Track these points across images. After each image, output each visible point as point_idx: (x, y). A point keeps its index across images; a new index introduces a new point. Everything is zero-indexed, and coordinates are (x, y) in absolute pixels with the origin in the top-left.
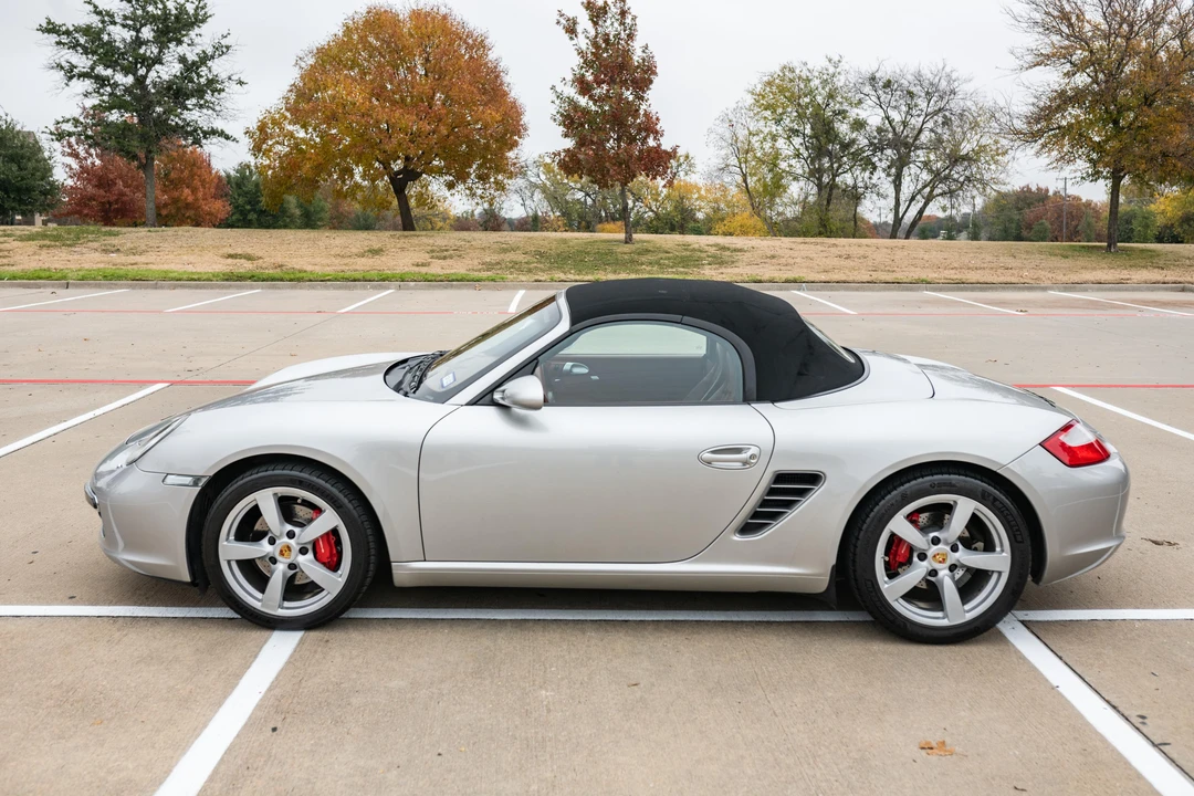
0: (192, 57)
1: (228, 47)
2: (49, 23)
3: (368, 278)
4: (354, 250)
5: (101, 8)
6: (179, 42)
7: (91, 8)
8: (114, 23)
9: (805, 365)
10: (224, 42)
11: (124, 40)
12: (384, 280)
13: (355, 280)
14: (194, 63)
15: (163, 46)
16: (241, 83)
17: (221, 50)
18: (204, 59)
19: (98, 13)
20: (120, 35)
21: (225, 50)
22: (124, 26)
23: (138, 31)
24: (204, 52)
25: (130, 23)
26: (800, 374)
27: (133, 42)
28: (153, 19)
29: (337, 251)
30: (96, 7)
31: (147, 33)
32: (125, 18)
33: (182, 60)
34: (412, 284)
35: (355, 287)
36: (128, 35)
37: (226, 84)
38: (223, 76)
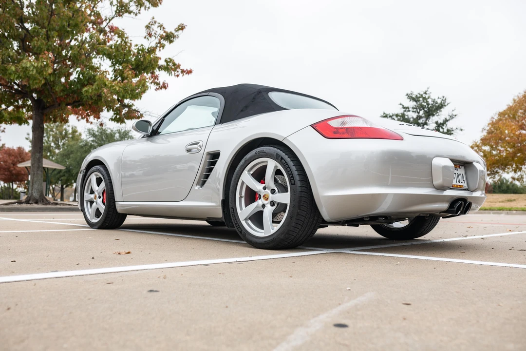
0: (441, 121)
1: (455, 115)
2: (384, 114)
3: (492, 209)
4: (500, 200)
5: (405, 106)
6: (433, 115)
7: (401, 106)
8: (409, 111)
9: (246, 107)
10: (454, 113)
11: (413, 118)
12: (500, 210)
13: (485, 210)
14: (441, 123)
15: (428, 117)
16: (461, 130)
17: (452, 117)
18: (446, 121)
19: (404, 107)
20: (412, 115)
21: (454, 116)
22: (413, 112)
23: (419, 113)
24: (446, 119)
25: (415, 110)
26: (242, 111)
27: (417, 118)
28: (422, 107)
29: (491, 200)
30: (403, 106)
31: (421, 113)
32: (413, 108)
33: (437, 123)
34: (515, 212)
35: (485, 213)
36: (415, 115)
37: (455, 131)
38: (454, 128)
